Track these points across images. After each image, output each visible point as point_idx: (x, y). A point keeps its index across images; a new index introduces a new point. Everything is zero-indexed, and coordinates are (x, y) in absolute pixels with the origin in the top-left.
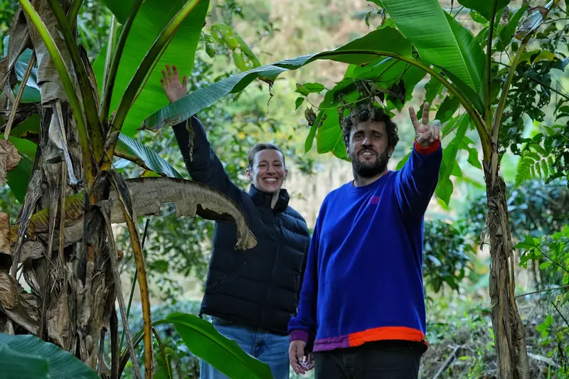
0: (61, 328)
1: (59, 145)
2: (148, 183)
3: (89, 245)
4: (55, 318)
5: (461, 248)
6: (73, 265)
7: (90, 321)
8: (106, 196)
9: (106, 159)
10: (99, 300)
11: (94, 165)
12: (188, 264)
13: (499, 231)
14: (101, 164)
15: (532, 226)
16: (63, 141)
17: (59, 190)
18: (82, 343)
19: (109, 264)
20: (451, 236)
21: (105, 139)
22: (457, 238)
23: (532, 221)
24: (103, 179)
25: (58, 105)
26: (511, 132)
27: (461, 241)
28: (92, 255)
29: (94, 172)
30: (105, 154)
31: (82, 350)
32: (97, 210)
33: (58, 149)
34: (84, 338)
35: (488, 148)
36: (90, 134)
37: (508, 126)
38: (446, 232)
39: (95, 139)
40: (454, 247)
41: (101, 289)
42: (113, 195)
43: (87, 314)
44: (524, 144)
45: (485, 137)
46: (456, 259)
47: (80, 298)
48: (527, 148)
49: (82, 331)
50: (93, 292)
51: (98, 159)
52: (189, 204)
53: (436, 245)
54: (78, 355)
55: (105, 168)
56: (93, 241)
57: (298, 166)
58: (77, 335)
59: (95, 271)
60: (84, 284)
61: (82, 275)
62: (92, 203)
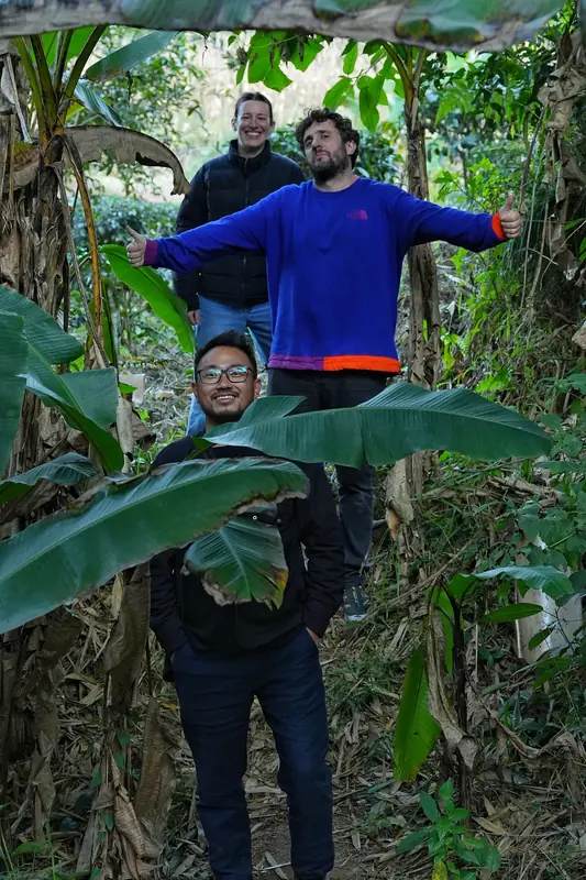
0: (12, 266)
1: (11, 100)
2: (90, 131)
3: (44, 202)
4: (7, 256)
5: (390, 158)
6: (30, 219)
7: (45, 269)
8: (59, 158)
9: (59, 124)
10: (53, 251)
11: (48, 129)
12: (110, 161)
13: (417, 175)
14: (54, 129)
15: (465, 130)
16: (14, 96)
17: (9, 136)
18: (39, 289)
19: (62, 217)
20: (382, 147)
21: (57, 106)
22: (386, 148)
23: (466, 125)
24: (56, 142)
25: (9, 59)
26: (435, 67)
27: (391, 152)
28: (47, 211)
29: (49, 136)
30: (58, 119)
31: (39, 295)
32: (51, 171)
33: (10, 103)
34: (41, 284)
35: (410, 93)
36: (45, 101)
37: (433, 61)
38: (376, 142)
39: (49, 106)
40: (383, 158)
41: (55, 242)
42: (65, 157)
43: (43, 264)
44: (447, 78)
45: (408, 82)
46: (385, 169)
47: (37, 249)
48: (450, 82)
49: (39, 278)
50: (48, 244)
51: (52, 124)
52: (128, 152)
53: (366, 155)
54: (35, 299)
55: (58, 132)
56: (46, 198)
57: (226, 61)
58: (34, 281)
59: (50, 225)
60: (40, 237)
61: (38, 229)
62: (47, 164)
